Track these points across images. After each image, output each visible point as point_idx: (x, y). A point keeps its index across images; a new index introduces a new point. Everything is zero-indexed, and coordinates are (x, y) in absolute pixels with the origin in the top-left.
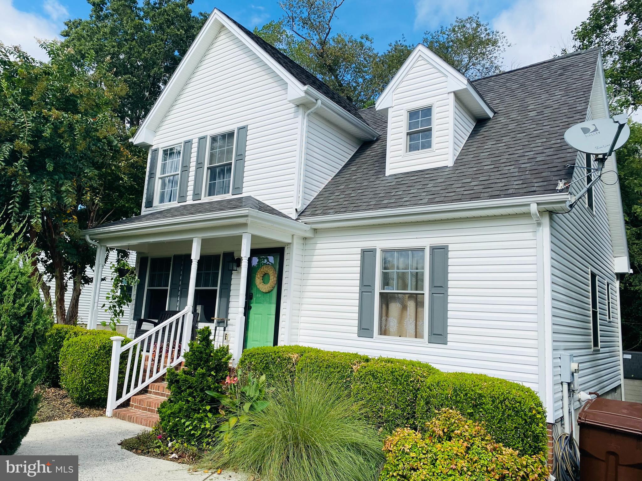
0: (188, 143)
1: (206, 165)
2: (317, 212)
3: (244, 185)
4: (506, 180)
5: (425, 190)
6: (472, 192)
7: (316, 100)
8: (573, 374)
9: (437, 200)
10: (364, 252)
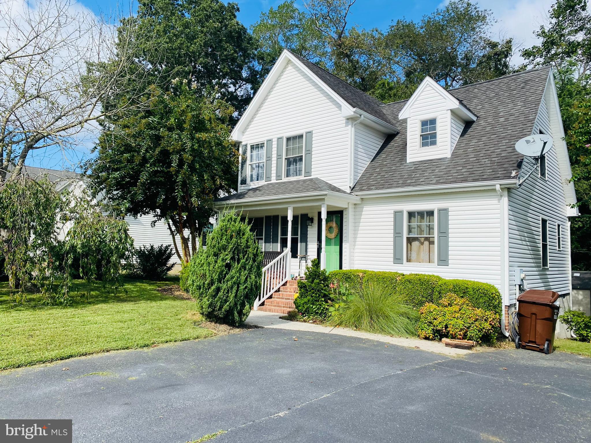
0: (270, 141)
1: (284, 157)
2: (364, 188)
3: (312, 170)
4: (482, 169)
5: (434, 174)
6: (462, 176)
7: (360, 115)
8: (522, 280)
9: (441, 181)
10: (396, 213)
